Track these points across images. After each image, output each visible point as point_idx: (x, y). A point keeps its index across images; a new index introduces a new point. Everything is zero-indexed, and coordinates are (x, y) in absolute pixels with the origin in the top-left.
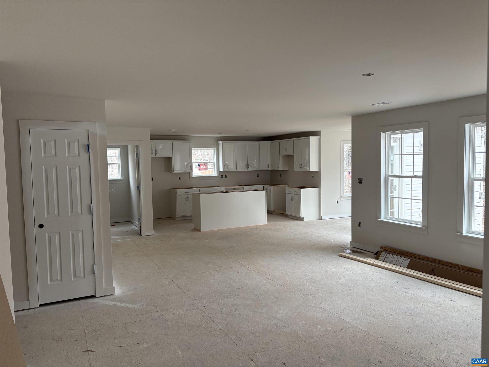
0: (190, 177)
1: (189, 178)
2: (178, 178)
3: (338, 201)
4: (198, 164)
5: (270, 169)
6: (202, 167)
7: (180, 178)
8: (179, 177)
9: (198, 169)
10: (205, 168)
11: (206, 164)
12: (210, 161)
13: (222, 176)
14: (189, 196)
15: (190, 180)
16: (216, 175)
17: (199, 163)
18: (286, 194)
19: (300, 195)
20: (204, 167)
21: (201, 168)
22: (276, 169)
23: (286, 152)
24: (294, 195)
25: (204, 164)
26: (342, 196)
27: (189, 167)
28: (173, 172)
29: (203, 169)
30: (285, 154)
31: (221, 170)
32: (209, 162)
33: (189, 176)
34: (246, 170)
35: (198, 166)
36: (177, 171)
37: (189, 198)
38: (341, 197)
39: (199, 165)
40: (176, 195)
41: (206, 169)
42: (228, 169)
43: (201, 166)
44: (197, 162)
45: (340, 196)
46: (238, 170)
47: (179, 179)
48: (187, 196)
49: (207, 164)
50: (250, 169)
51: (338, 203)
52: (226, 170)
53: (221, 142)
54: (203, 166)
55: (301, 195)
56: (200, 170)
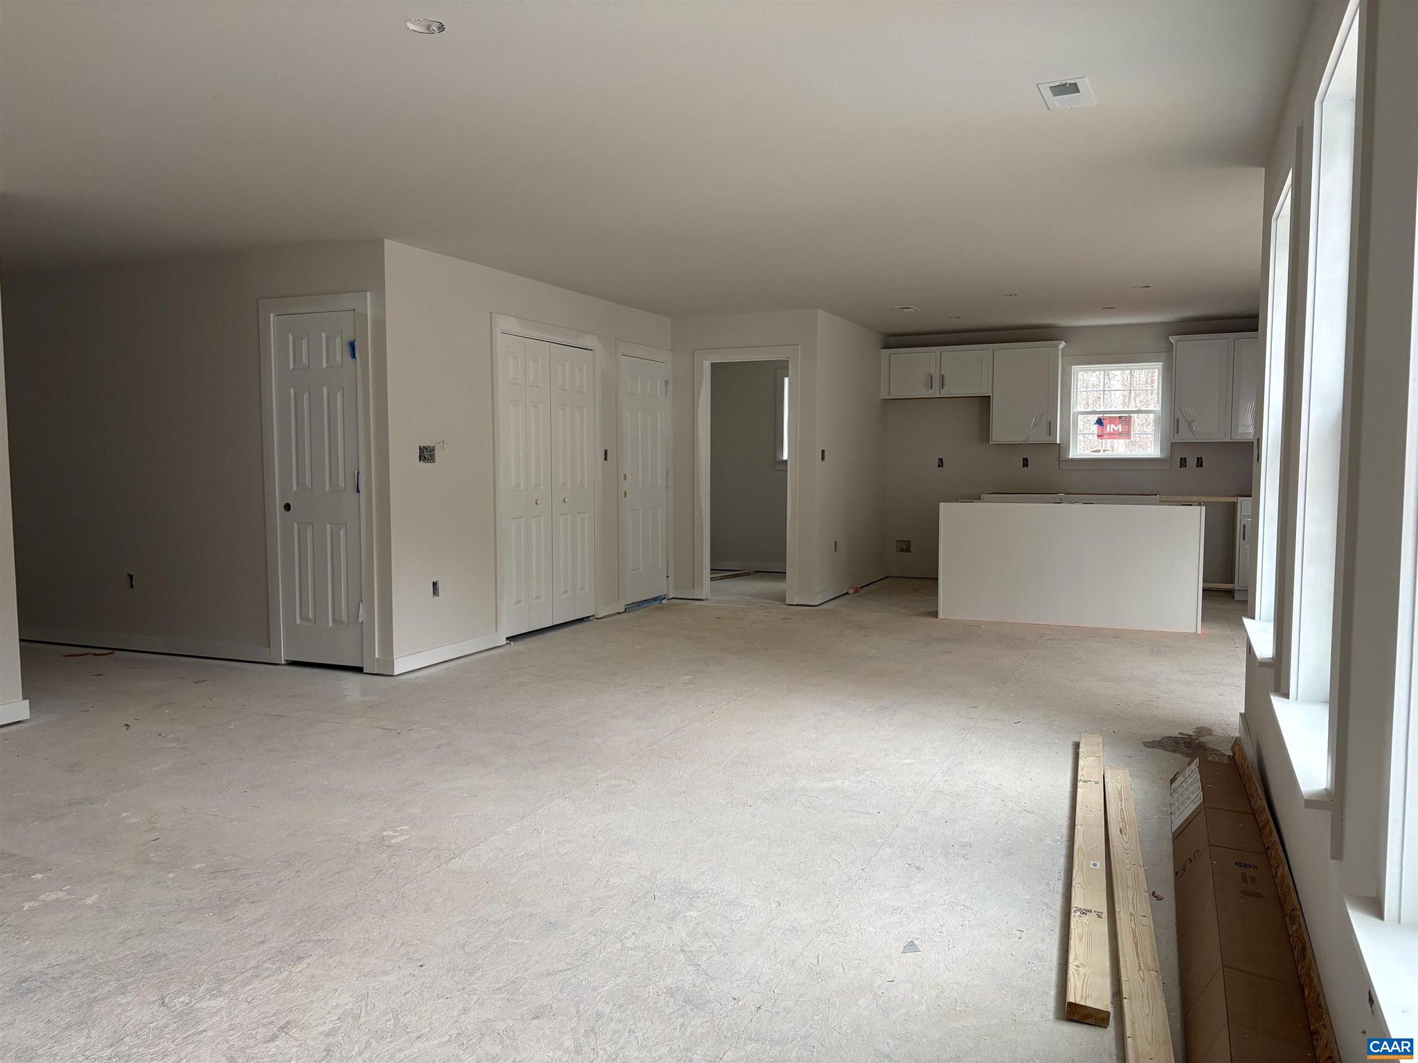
0: (1061, 459)
1: (1057, 462)
2: (1022, 462)
4: (1095, 418)
6: (1110, 428)
7: (1026, 460)
8: (1023, 459)
9: (1096, 436)
10: (1120, 430)
11: (1124, 419)
15: (1060, 468)
16: (1159, 456)
17: (1101, 415)
20: (1120, 428)
21: (1108, 430)
25: (1120, 417)
29: (1112, 435)
32: (1139, 412)
33: (1058, 457)
35: (1096, 426)
39: (1100, 422)
41: (1126, 434)
43: (1108, 426)
47: (1024, 465)
49: (1130, 417)
54: (1113, 426)
56: (1101, 436)
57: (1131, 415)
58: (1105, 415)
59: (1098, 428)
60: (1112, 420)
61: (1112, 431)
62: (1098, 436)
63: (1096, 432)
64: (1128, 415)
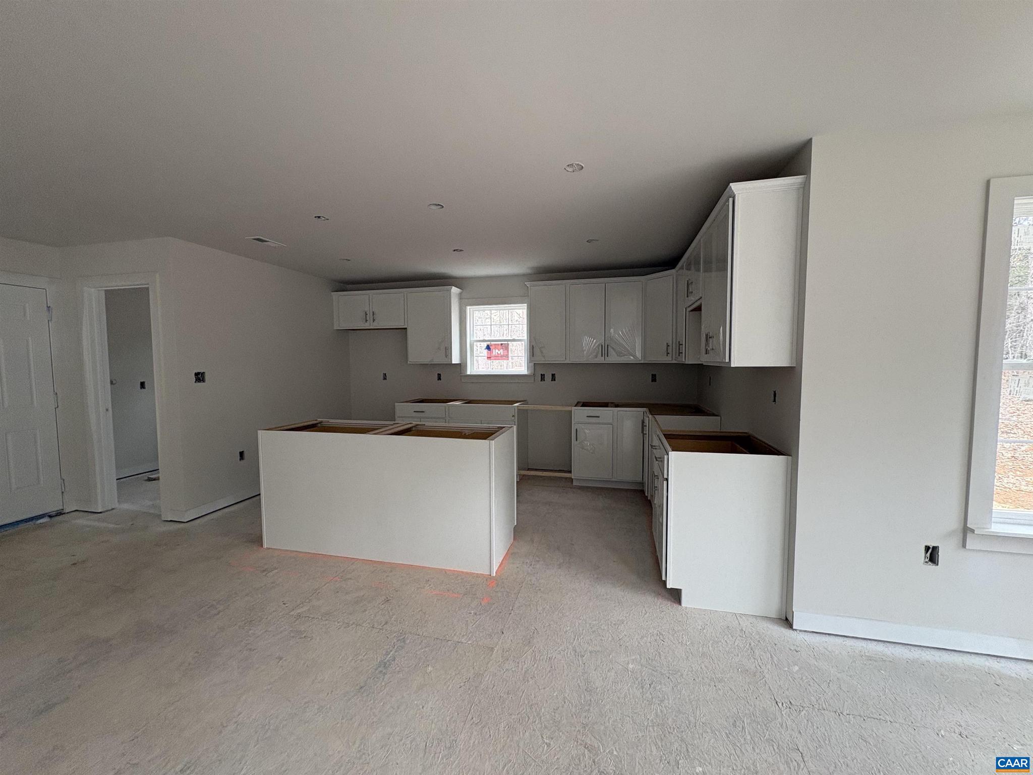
1: (460, 377)
7: (439, 375)
9: (486, 358)
11: (504, 346)
13: (542, 376)
15: (461, 381)
16: (527, 373)
17: (489, 343)
20: (501, 352)
21: (494, 354)
25: (502, 344)
29: (497, 357)
33: (460, 373)
34: (602, 360)
39: (488, 348)
41: (506, 357)
43: (494, 350)
47: (438, 379)
54: (497, 351)
56: (490, 358)
57: (509, 343)
59: (488, 352)
60: (496, 346)
61: (496, 354)
63: (486, 355)
64: (506, 343)
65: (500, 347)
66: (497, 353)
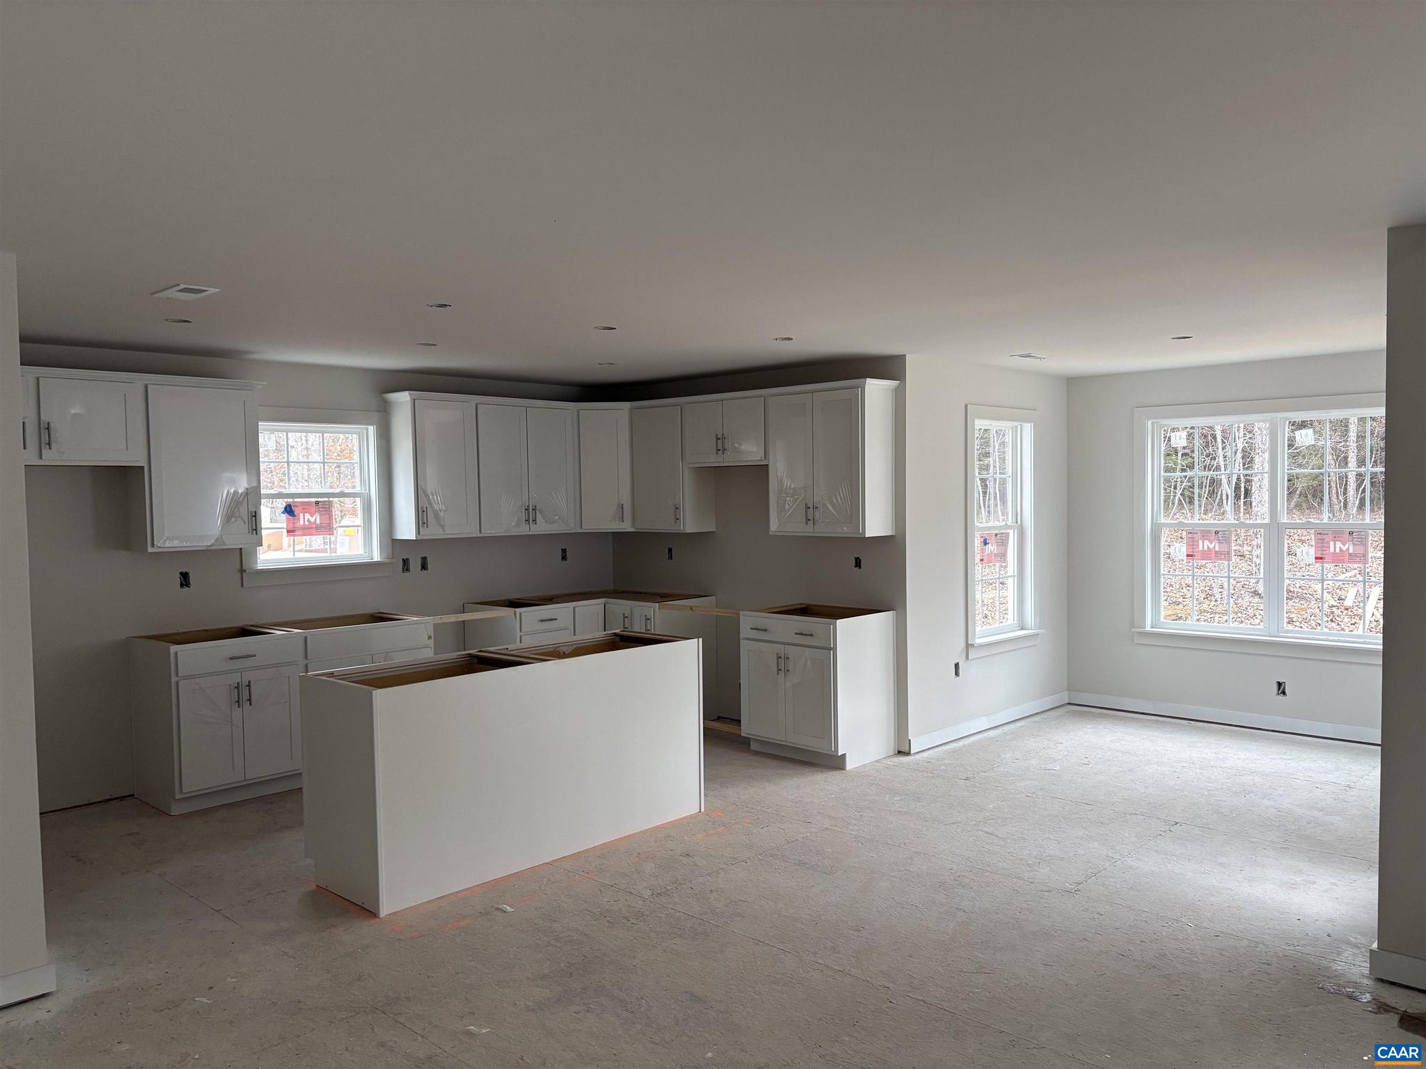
0: (242, 571)
1: (239, 574)
2: (177, 579)
3: (957, 666)
4: (281, 504)
5: (627, 527)
6: (305, 519)
7: (185, 576)
8: (181, 573)
9: (285, 531)
10: (318, 522)
11: (322, 505)
12: (346, 491)
13: (406, 563)
14: (247, 676)
15: (242, 585)
16: (377, 557)
17: (291, 500)
18: (742, 642)
19: (830, 649)
20: (316, 518)
21: (302, 523)
22: (662, 524)
23: (721, 450)
24: (791, 651)
25: (317, 503)
26: (970, 642)
27: (246, 519)
28: (150, 550)
29: (309, 530)
30: (714, 460)
31: (406, 529)
32: (342, 495)
33: (238, 567)
34: (524, 530)
35: (284, 516)
36: (176, 543)
37: (249, 686)
38: (968, 646)
39: (289, 510)
40: (174, 679)
41: (327, 528)
42: (443, 527)
43: (301, 515)
44: (280, 496)
45: (963, 645)
46: (488, 531)
47: (182, 585)
48: (235, 679)
49: (330, 502)
50: (541, 527)
51: (957, 674)
52: (433, 532)
53: (407, 393)
54: (307, 516)
55: (835, 649)
56: (292, 531)
57: (331, 499)
58: (296, 500)
59: (288, 520)
60: (306, 507)
61: (307, 523)
62: (289, 532)
63: (284, 525)
64: (326, 499)
65: (313, 508)
66: (309, 521)
